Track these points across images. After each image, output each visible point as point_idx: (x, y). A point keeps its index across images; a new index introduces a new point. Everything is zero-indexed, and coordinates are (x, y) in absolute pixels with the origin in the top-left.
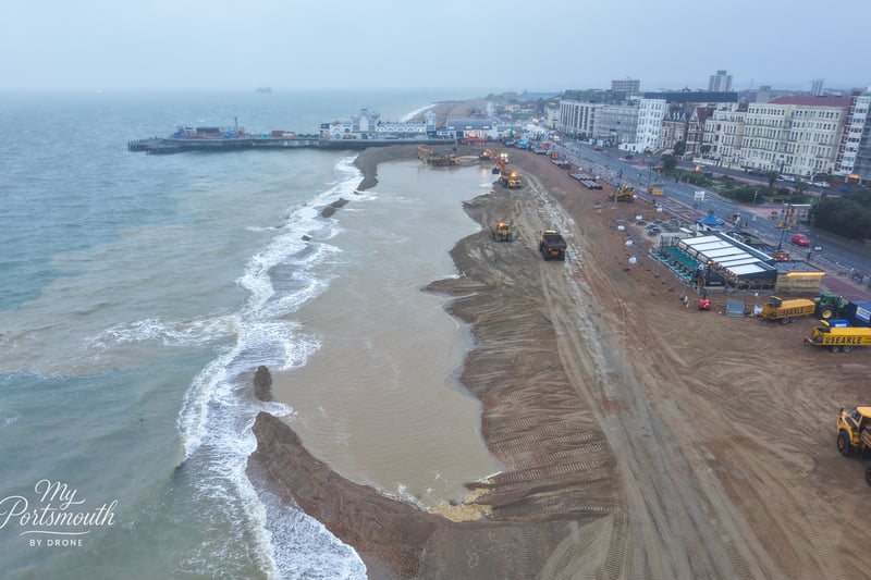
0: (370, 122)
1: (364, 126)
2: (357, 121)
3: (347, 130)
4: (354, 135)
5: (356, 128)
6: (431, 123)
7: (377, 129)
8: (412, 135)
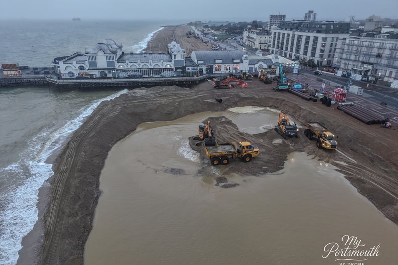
0: (108, 58)
1: (102, 62)
2: (94, 57)
3: (81, 68)
4: (91, 72)
5: (93, 65)
6: (179, 58)
7: (117, 65)
8: (159, 71)
